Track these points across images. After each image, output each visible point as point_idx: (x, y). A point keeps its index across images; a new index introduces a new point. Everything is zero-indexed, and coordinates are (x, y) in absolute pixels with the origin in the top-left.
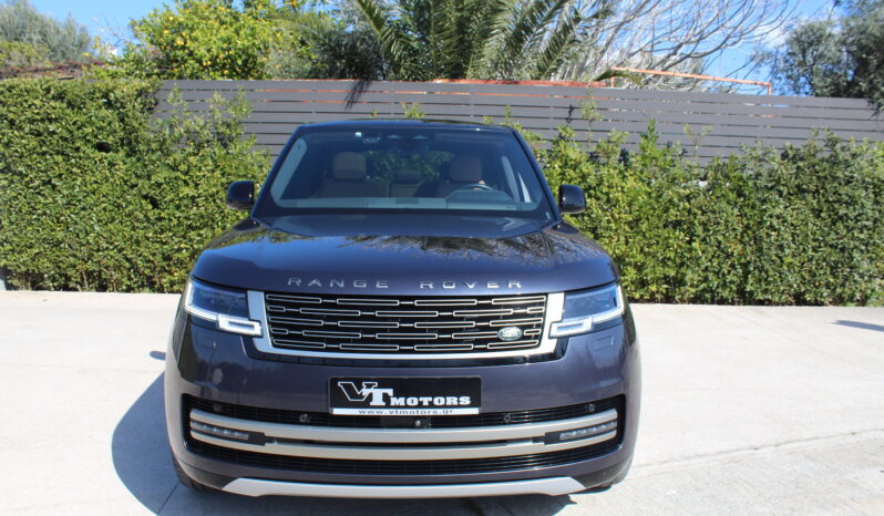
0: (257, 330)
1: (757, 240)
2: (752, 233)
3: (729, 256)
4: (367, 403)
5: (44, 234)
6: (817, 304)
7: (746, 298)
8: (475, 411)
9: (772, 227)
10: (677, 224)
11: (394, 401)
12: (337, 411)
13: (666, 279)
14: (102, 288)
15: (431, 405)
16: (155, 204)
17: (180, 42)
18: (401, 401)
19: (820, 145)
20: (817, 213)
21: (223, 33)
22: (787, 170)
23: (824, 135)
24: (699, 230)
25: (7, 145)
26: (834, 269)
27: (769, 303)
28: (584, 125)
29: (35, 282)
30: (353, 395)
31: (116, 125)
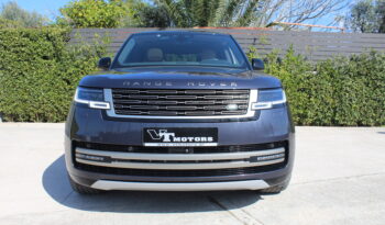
0: (108, 107)
1: (340, 97)
2: (337, 94)
3: (327, 104)
4: (161, 140)
5: (19, 97)
6: (368, 126)
7: (335, 123)
8: (215, 144)
9: (346, 91)
10: (303, 90)
11: (175, 139)
12: (147, 145)
13: (299, 115)
14: (45, 121)
15: (193, 141)
16: (69, 83)
17: (80, 14)
18: (178, 139)
19: (368, 54)
20: (367, 85)
21: (100, 11)
22: (353, 66)
23: (369, 50)
24: (314, 93)
25: (3, 57)
26: (375, 110)
27: (346, 125)
28: (260, 46)
29: (15, 118)
30: (155, 136)
31: (52, 48)
